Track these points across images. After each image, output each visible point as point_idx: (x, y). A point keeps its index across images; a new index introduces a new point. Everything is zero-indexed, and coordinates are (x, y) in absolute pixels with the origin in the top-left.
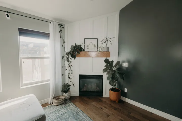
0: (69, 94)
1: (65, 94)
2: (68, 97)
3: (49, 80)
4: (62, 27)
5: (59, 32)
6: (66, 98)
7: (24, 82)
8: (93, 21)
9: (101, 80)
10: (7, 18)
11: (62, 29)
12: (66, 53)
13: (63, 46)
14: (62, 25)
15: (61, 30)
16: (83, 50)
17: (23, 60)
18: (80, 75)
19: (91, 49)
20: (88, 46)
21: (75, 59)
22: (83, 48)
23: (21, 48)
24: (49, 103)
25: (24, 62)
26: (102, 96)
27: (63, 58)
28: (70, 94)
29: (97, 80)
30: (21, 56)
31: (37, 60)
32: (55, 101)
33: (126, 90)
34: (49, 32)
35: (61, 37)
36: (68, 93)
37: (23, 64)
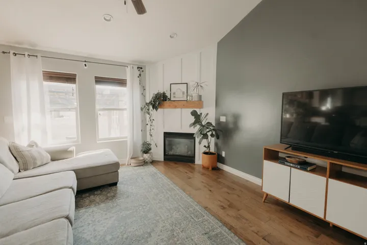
0: (150, 156)
1: (145, 155)
2: (149, 159)
3: (126, 137)
4: (141, 70)
5: (138, 77)
6: (147, 161)
7: (100, 137)
8: (182, 59)
9: (193, 140)
10: (85, 67)
11: (142, 73)
12: (146, 104)
13: (143, 95)
14: (141, 68)
15: (140, 75)
16: (169, 99)
17: (99, 112)
18: (165, 133)
19: (179, 98)
20: (174, 94)
21: (157, 111)
22: (169, 97)
23: (98, 97)
24: (127, 164)
25: (100, 114)
26: (194, 162)
27: (142, 109)
28: (152, 156)
29: (188, 140)
30: (98, 107)
31: (115, 111)
32: (133, 161)
33: (223, 154)
34: (126, 78)
35: (140, 84)
36: (148, 155)
37: (99, 115)
